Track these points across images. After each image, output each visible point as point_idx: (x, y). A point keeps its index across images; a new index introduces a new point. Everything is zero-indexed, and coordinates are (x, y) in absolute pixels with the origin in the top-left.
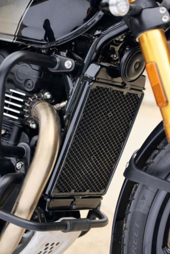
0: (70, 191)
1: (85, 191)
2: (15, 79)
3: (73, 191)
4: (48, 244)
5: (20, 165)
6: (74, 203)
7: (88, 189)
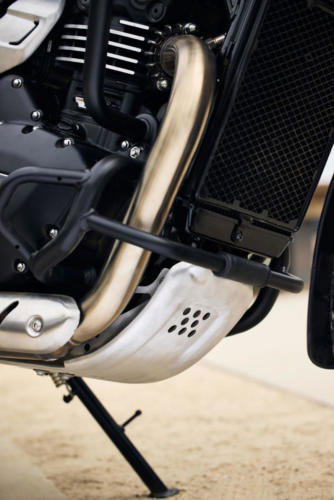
0: (232, 202)
1: (259, 211)
2: (131, 5)
3: (237, 203)
4: (187, 311)
5: (138, 151)
6: (240, 229)
7: (265, 208)
